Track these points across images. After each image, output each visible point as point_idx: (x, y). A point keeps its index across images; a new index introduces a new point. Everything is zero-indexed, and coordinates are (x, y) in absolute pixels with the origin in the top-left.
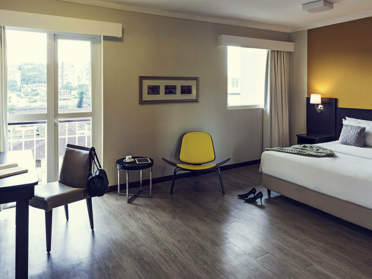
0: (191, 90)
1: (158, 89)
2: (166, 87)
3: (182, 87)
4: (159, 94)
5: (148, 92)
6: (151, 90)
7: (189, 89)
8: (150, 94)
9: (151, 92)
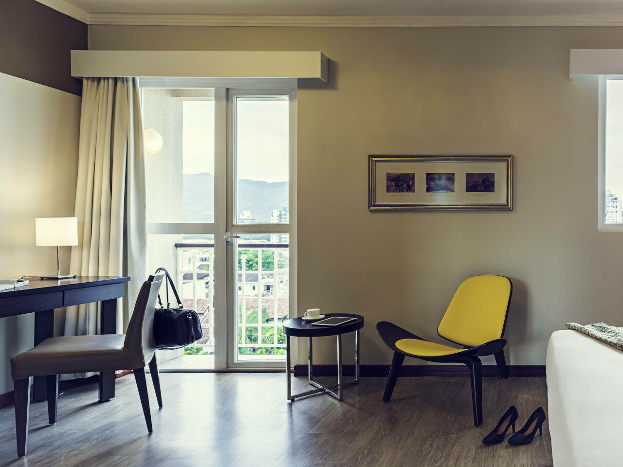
0: (493, 183)
1: (411, 182)
2: (430, 176)
3: (469, 176)
4: (414, 191)
5: (388, 187)
6: (393, 183)
7: (489, 181)
8: (391, 192)
9: (395, 188)
